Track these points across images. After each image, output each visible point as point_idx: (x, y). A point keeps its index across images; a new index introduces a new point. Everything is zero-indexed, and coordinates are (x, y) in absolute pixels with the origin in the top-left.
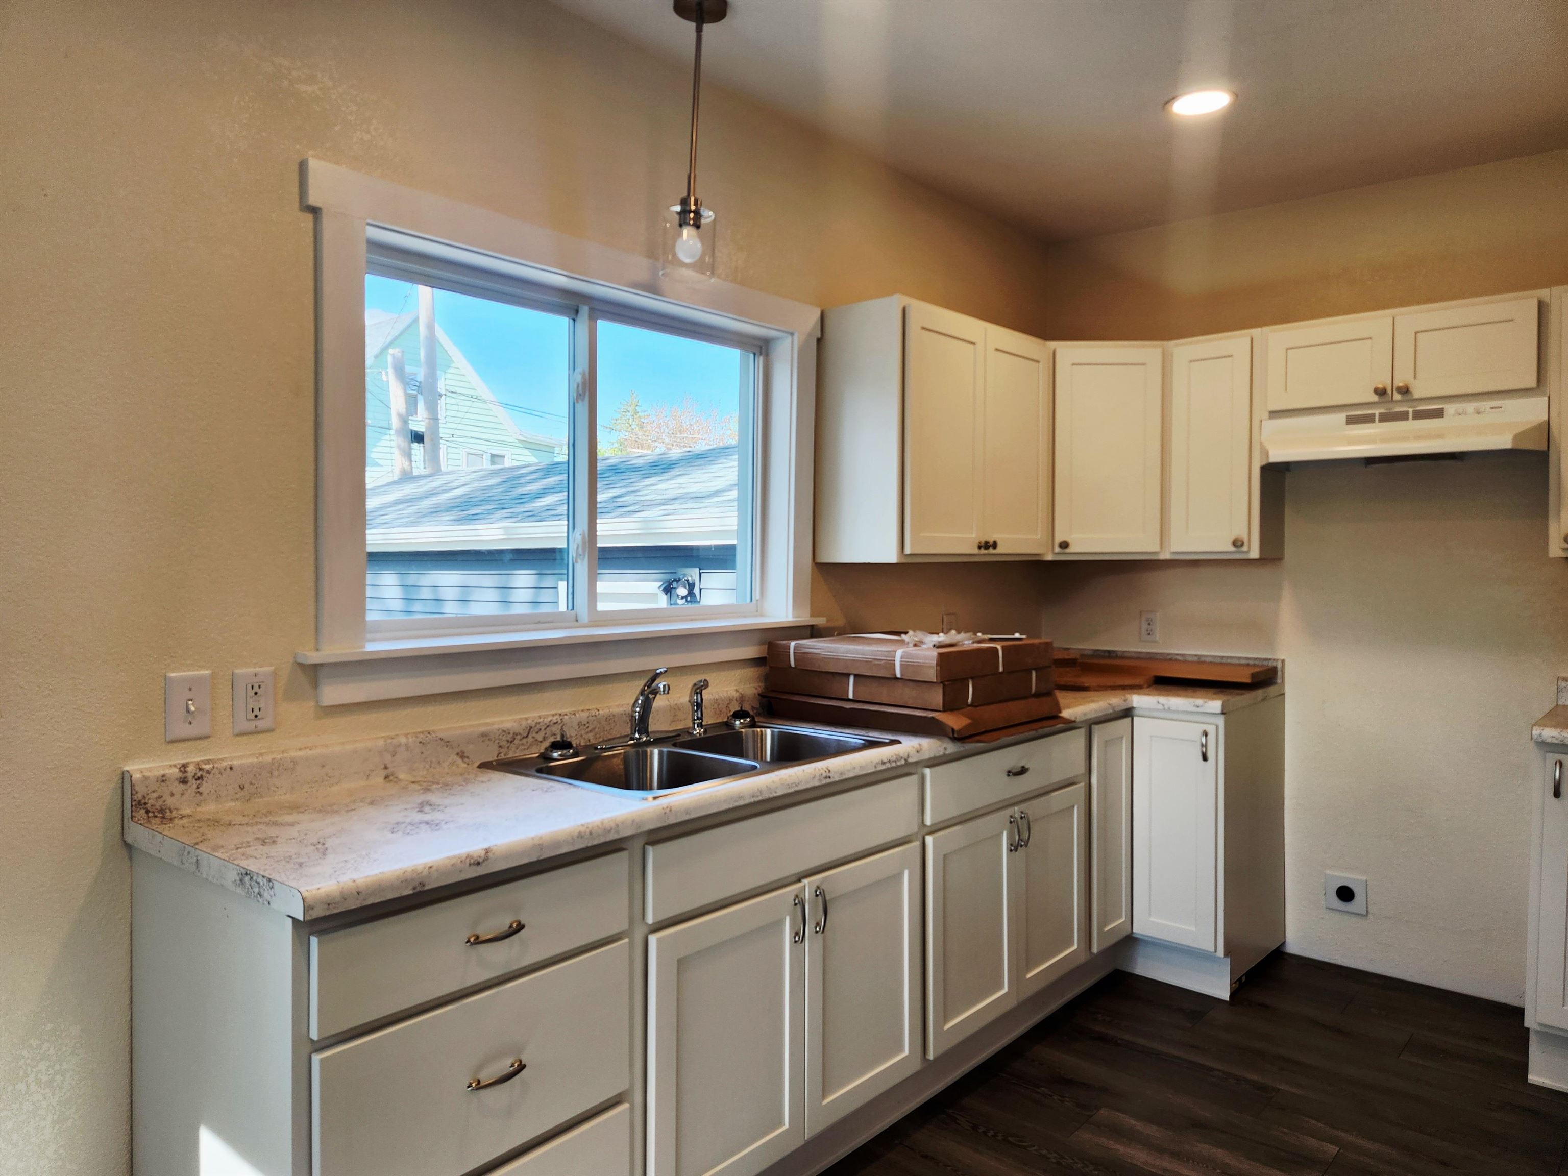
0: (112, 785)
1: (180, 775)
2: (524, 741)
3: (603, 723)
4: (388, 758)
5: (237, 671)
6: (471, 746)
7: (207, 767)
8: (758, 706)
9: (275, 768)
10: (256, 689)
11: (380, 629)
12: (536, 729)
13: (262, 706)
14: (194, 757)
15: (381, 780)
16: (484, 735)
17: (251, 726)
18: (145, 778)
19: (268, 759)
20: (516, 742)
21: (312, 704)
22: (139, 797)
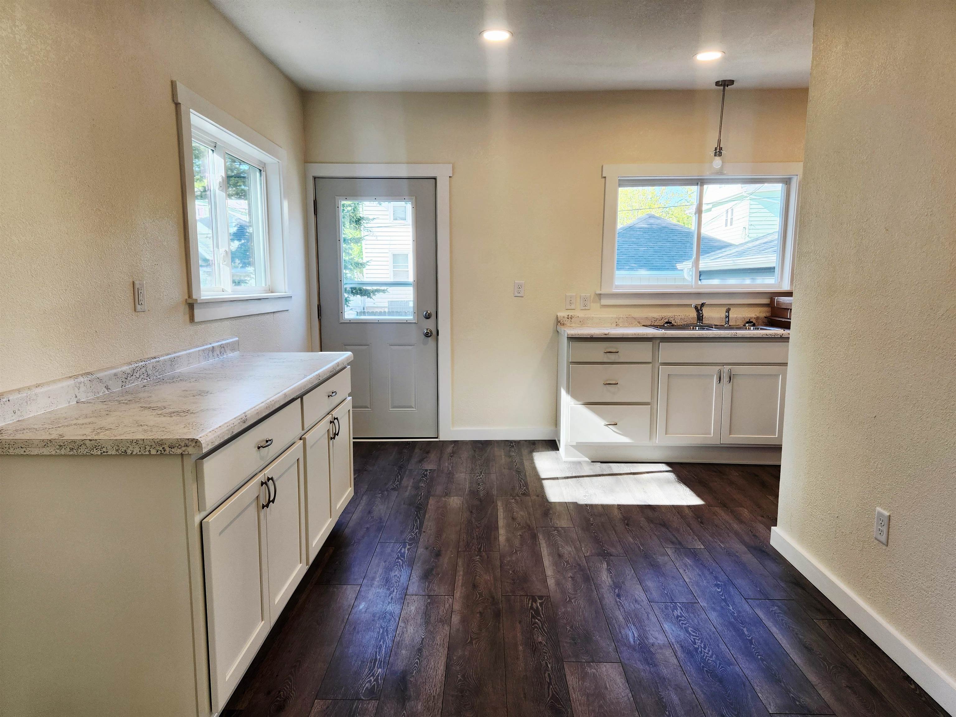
0: (555, 317)
1: (567, 317)
2: (660, 321)
3: (691, 320)
4: (617, 320)
5: (581, 295)
6: (642, 320)
7: (573, 316)
8: (767, 322)
9: (588, 318)
10: (585, 299)
11: (617, 287)
12: (665, 318)
13: (587, 303)
14: (571, 313)
15: (615, 325)
16: (646, 318)
17: (584, 308)
18: (560, 316)
19: (587, 316)
20: (657, 321)
21: (599, 304)
22: (559, 320)
